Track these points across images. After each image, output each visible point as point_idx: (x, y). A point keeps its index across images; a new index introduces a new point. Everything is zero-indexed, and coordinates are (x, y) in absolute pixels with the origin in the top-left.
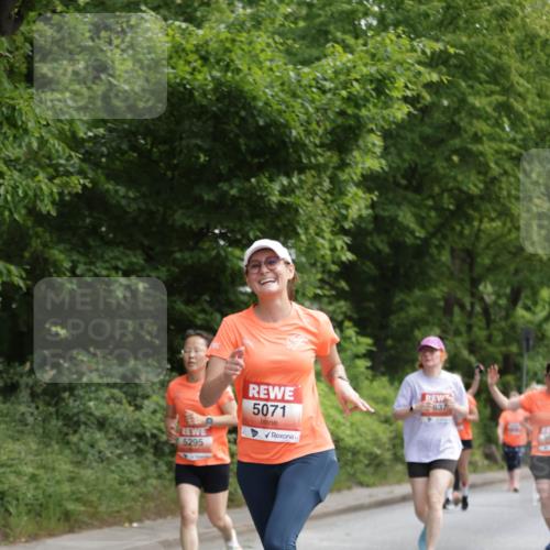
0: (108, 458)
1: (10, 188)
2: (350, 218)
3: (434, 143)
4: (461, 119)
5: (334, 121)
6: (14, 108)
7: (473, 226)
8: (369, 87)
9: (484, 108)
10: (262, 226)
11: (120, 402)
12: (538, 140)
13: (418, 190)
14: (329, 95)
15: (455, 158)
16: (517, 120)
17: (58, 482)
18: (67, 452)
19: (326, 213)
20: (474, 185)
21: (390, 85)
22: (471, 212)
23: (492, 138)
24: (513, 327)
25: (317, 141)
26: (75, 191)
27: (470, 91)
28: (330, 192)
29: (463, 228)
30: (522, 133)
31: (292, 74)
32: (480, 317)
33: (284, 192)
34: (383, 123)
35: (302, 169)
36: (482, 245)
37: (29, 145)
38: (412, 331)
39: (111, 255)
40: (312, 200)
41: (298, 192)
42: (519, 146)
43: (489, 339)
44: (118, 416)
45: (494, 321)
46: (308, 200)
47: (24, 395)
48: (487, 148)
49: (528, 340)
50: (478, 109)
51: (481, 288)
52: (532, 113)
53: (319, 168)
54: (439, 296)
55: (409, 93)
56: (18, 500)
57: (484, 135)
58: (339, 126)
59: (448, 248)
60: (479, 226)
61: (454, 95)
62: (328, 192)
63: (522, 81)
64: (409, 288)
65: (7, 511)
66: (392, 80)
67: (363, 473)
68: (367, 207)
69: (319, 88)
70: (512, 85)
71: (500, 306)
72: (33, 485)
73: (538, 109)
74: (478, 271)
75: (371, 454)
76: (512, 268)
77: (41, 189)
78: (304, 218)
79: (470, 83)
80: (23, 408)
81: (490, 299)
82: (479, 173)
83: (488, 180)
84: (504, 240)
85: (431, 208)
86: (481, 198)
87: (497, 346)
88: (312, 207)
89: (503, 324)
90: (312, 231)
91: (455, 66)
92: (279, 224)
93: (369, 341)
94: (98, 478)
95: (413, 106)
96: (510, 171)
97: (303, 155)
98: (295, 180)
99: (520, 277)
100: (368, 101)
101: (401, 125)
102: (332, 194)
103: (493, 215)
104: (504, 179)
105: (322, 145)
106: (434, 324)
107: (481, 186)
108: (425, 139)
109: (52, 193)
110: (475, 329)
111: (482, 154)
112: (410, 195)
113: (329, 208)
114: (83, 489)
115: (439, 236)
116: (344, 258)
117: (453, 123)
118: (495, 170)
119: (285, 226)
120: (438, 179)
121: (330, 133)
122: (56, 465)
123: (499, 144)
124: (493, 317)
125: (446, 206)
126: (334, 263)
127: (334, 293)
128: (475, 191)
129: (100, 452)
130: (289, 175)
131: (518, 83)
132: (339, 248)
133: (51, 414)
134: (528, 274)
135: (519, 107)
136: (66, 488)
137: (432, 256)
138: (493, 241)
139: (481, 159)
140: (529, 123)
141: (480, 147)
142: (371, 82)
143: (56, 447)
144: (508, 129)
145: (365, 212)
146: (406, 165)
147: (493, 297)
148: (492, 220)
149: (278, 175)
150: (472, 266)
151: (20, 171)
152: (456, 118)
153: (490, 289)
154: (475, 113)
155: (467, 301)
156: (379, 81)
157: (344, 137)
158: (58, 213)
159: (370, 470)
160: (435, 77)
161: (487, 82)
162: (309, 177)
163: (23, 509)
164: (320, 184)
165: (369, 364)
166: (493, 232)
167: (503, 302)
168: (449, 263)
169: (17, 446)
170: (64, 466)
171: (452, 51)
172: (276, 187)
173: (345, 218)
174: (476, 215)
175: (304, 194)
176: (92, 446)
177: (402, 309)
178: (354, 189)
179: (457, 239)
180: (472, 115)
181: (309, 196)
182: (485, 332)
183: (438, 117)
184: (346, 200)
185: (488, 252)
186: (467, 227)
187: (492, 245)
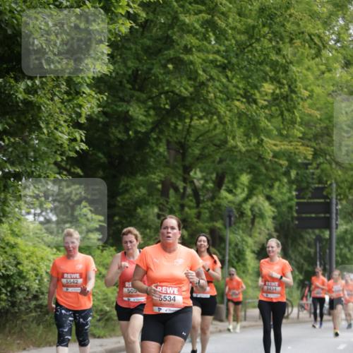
2: (84, 115)
3: (152, 52)
4: (174, 33)
7: (185, 123)
9: (192, 24)
10: (10, 121)
12: (238, 52)
13: (141, 90)
15: (170, 66)
16: (221, 35)
19: (63, 110)
20: (184, 88)
21: (115, 4)
22: (184, 111)
23: (200, 50)
24: (218, 206)
27: (181, 9)
28: (67, 93)
29: (176, 124)
30: (224, 46)
32: (191, 198)
33: (28, 91)
34: (109, 36)
36: (193, 139)
38: (135, 209)
40: (52, 100)
41: (39, 93)
42: (223, 57)
43: (199, 216)
45: (203, 201)
46: (48, 99)
48: (196, 57)
49: (230, 217)
50: (188, 25)
51: (192, 174)
52: (233, 29)
54: (157, 180)
55: (131, 11)
57: (193, 46)
59: (164, 141)
60: (191, 122)
61: (169, 13)
64: (133, 174)
67: (95, 326)
68: (99, 106)
70: (217, 4)
71: (208, 190)
73: (239, 26)
74: (189, 160)
75: (101, 310)
76: (217, 158)
78: (46, 115)
79: (181, 3)
81: (199, 183)
82: (190, 79)
83: (197, 84)
84: (210, 135)
86: (193, 99)
87: (204, 222)
88: (51, 106)
89: (209, 204)
92: (24, 120)
95: (135, 22)
96: (215, 76)
98: (37, 82)
99: (224, 165)
101: (125, 38)
103: (201, 114)
104: (210, 84)
106: (153, 203)
107: (191, 89)
108: (147, 50)
110: (186, 209)
111: (192, 63)
113: (65, 106)
115: (157, 130)
116: (78, 148)
118: (203, 76)
119: (29, 121)
120: (156, 84)
123: (206, 54)
124: (201, 198)
125: (162, 106)
128: (185, 93)
130: (32, 79)
131: (221, 4)
134: (230, 163)
135: (222, 24)
137: (151, 148)
138: (201, 136)
139: (192, 67)
140: (230, 37)
141: (191, 57)
144: (213, 42)
145: (96, 110)
146: (130, 72)
147: (202, 182)
148: (201, 118)
150: (184, 156)
152: (169, 32)
153: (199, 175)
154: (186, 29)
155: (181, 185)
159: (101, 324)
161: (197, 3)
164: (58, 86)
166: (201, 128)
167: (210, 185)
168: (166, 153)
172: (22, 86)
173: (79, 115)
174: (187, 113)
175: (45, 94)
177: (127, 191)
178: (87, 90)
179: (171, 133)
180: (183, 30)
181: (49, 96)
182: (195, 211)
183: (156, 32)
184: (80, 100)
185: (198, 144)
186: (179, 123)
187: (200, 138)
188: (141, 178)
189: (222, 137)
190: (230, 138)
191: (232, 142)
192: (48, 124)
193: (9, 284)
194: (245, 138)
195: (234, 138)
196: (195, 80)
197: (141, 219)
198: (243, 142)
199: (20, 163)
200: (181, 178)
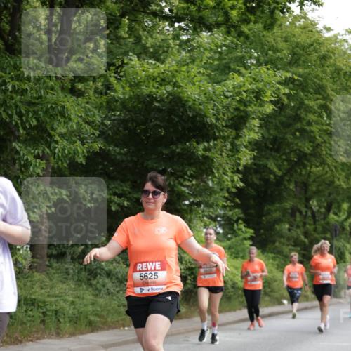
0: (112, 293)
1: (61, 150)
2: (241, 164)
3: (287, 125)
4: (301, 113)
5: (232, 113)
6: (64, 107)
7: (307, 170)
8: (252, 96)
10: (194, 169)
11: (118, 263)
13: (277, 150)
14: (230, 100)
15: (298, 134)
16: (330, 114)
17: (86, 305)
18: (90, 289)
19: (228, 162)
20: (307, 148)
21: (263, 95)
22: (306, 162)
23: (317, 123)
24: (328, 223)
25: (224, 124)
26: (96, 150)
27: (305, 97)
29: (301, 171)
31: (210, 88)
32: (310, 218)
33: (206, 149)
34: (259, 115)
35: (215, 138)
36: (311, 180)
37: (72, 127)
38: (274, 225)
39: (113, 186)
40: (221, 155)
41: (213, 150)
43: (315, 230)
44: (118, 270)
45: (318, 221)
46: (219, 155)
47: (68, 259)
48: (315, 128)
49: (336, 231)
50: (311, 107)
51: (311, 202)
53: (224, 138)
54: (288, 207)
55: (273, 99)
56: (64, 315)
57: (313, 121)
58: (236, 116)
59: (293, 180)
60: (310, 170)
61: (297, 100)
62: (230, 150)
63: (333, 93)
64: (273, 203)
65: (59, 320)
66: (264, 92)
68: (251, 159)
69: (225, 96)
70: (328, 95)
71: (321, 213)
72: (72, 307)
74: (309, 193)
76: (327, 193)
77: (77, 150)
78: (217, 164)
79: (306, 93)
80: (67, 266)
81: (315, 209)
82: (310, 142)
83: (315, 145)
84: (323, 177)
85: (284, 159)
86: (311, 155)
87: (318, 234)
88: (220, 159)
89: (322, 222)
90: (221, 171)
91: (297, 85)
92: (203, 168)
93: (251, 231)
94: (106, 304)
95: (275, 105)
96: (327, 140)
97: (216, 131)
98: (211, 144)
99: (332, 196)
100: (251, 103)
101: (269, 116)
102: (232, 152)
103: (318, 164)
104: (323, 145)
105: (226, 126)
106: (286, 222)
107: (311, 148)
108: (282, 123)
109: (83, 152)
110: (308, 226)
111: (312, 132)
112: (274, 153)
113: (230, 159)
114: (99, 309)
115: (289, 175)
116: (238, 185)
117: (297, 114)
118: (319, 139)
119: (206, 169)
120: (288, 145)
121: (231, 119)
122: (84, 296)
123: (321, 126)
124: (317, 218)
125: (292, 159)
126: (233, 187)
127: (233, 204)
128: (307, 151)
129: (108, 289)
130: (208, 142)
131: (331, 94)
132: (236, 180)
133: (81, 269)
134: (336, 196)
136: (90, 308)
137: (285, 186)
138: (318, 178)
139: (312, 134)
141: (311, 128)
142: (253, 93)
143: (85, 286)
144: (325, 119)
145: (250, 162)
146: (272, 137)
147: (317, 208)
148: (317, 167)
149: (203, 141)
150: (306, 191)
151: (67, 140)
152: (299, 112)
153: (315, 203)
154: (309, 110)
155: (304, 210)
156: (257, 92)
157: (238, 122)
158: (86, 163)
160: (287, 91)
161: (316, 94)
162: (219, 142)
163: (67, 319)
164: (225, 146)
165: (251, 243)
166: (318, 173)
167: (323, 210)
168: (294, 189)
169: (64, 286)
170: (89, 296)
171: (296, 77)
172: (201, 147)
173: (239, 164)
174: (309, 164)
175: (216, 151)
176: (104, 286)
177: (269, 213)
178: (244, 149)
179: (298, 176)
180: (307, 111)
181: (219, 152)
182: (313, 227)
183: (288, 112)
184: (239, 156)
185: (315, 183)
186: (303, 170)
187: (317, 180)
188: (278, 205)
189: (331, 179)
190: (336, 180)
191: (337, 182)
192: (218, 170)
193: (192, 273)
194: (346, 180)
195: (339, 179)
196: (313, 142)
197: (278, 232)
198: (344, 182)
199: (201, 196)
200: (304, 205)
